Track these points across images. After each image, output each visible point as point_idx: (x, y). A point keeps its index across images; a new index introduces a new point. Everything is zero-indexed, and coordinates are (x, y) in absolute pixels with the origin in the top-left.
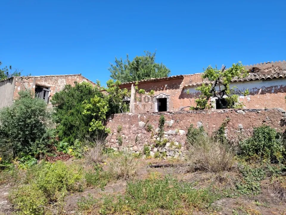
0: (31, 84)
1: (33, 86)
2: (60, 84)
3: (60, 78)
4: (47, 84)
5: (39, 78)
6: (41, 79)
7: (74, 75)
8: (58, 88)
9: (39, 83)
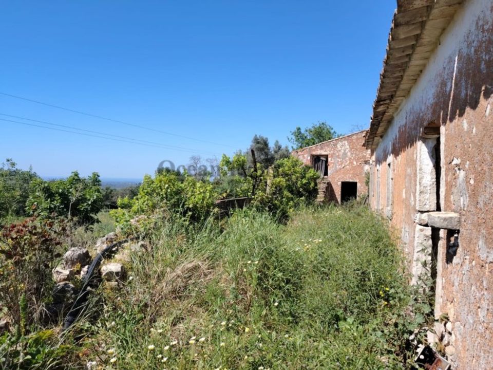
0: (305, 156)
1: (308, 157)
2: (340, 149)
3: (341, 141)
4: (323, 153)
5: (314, 148)
6: (316, 148)
7: (361, 132)
8: (337, 154)
9: (314, 153)
